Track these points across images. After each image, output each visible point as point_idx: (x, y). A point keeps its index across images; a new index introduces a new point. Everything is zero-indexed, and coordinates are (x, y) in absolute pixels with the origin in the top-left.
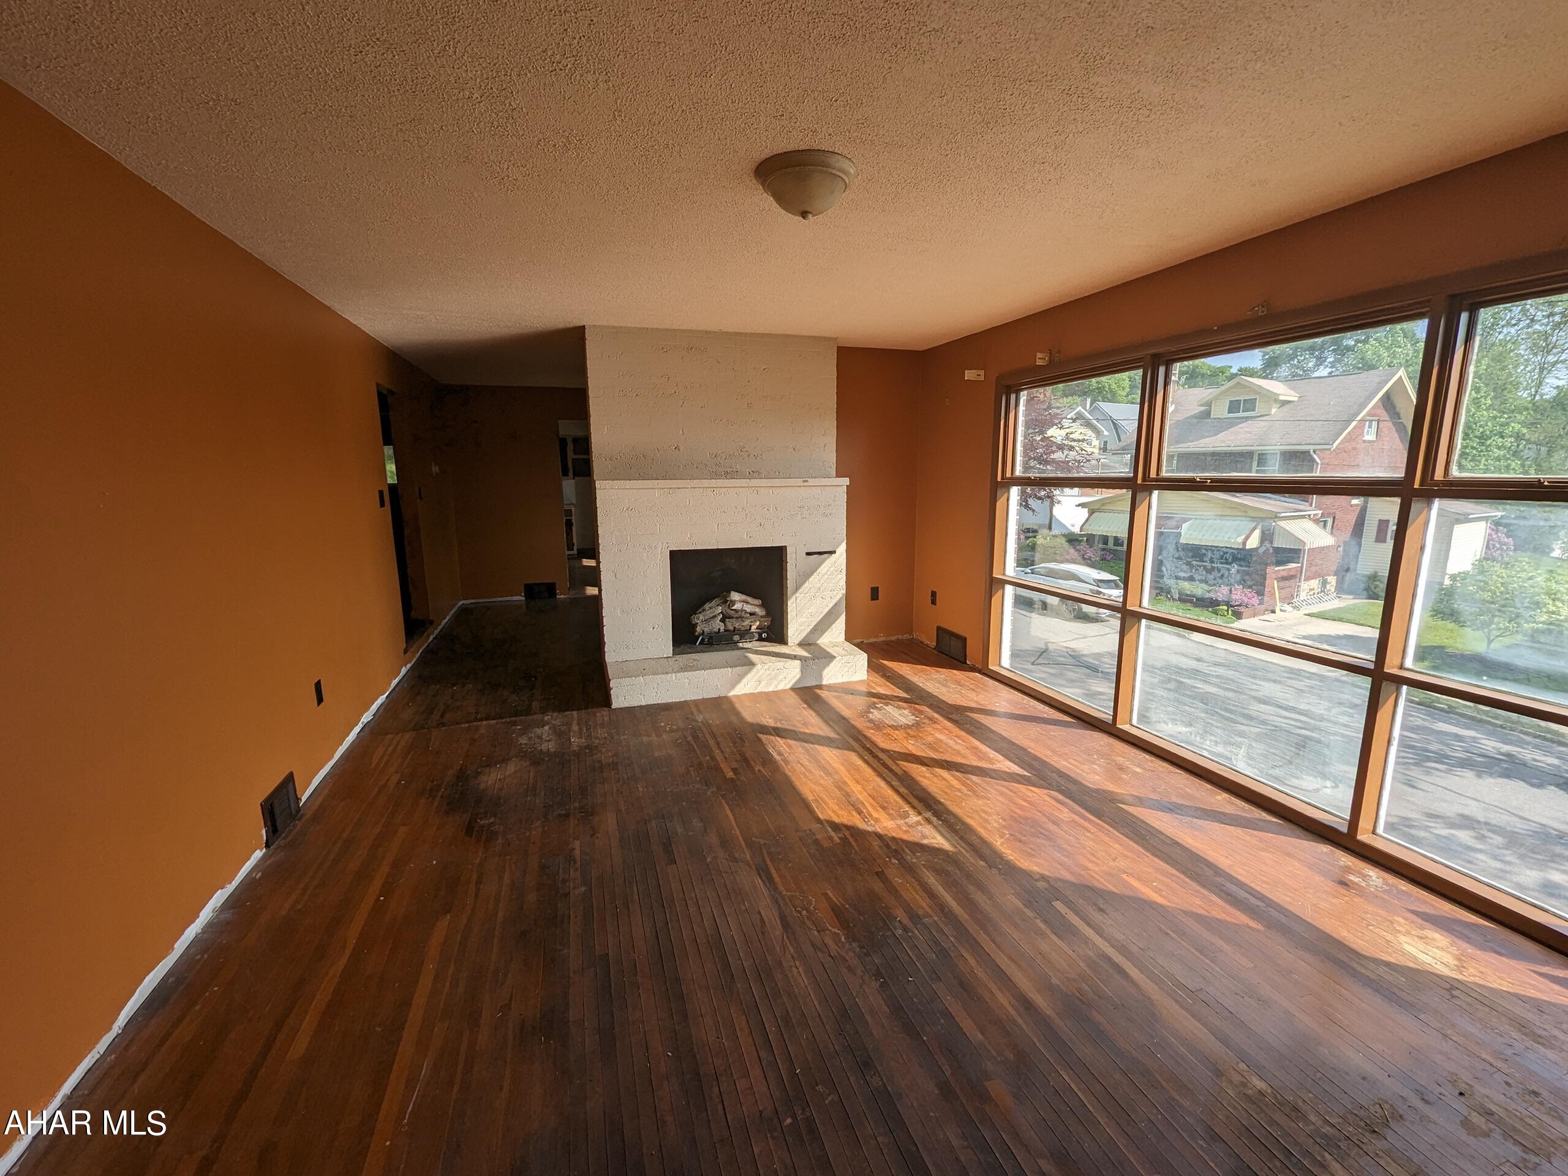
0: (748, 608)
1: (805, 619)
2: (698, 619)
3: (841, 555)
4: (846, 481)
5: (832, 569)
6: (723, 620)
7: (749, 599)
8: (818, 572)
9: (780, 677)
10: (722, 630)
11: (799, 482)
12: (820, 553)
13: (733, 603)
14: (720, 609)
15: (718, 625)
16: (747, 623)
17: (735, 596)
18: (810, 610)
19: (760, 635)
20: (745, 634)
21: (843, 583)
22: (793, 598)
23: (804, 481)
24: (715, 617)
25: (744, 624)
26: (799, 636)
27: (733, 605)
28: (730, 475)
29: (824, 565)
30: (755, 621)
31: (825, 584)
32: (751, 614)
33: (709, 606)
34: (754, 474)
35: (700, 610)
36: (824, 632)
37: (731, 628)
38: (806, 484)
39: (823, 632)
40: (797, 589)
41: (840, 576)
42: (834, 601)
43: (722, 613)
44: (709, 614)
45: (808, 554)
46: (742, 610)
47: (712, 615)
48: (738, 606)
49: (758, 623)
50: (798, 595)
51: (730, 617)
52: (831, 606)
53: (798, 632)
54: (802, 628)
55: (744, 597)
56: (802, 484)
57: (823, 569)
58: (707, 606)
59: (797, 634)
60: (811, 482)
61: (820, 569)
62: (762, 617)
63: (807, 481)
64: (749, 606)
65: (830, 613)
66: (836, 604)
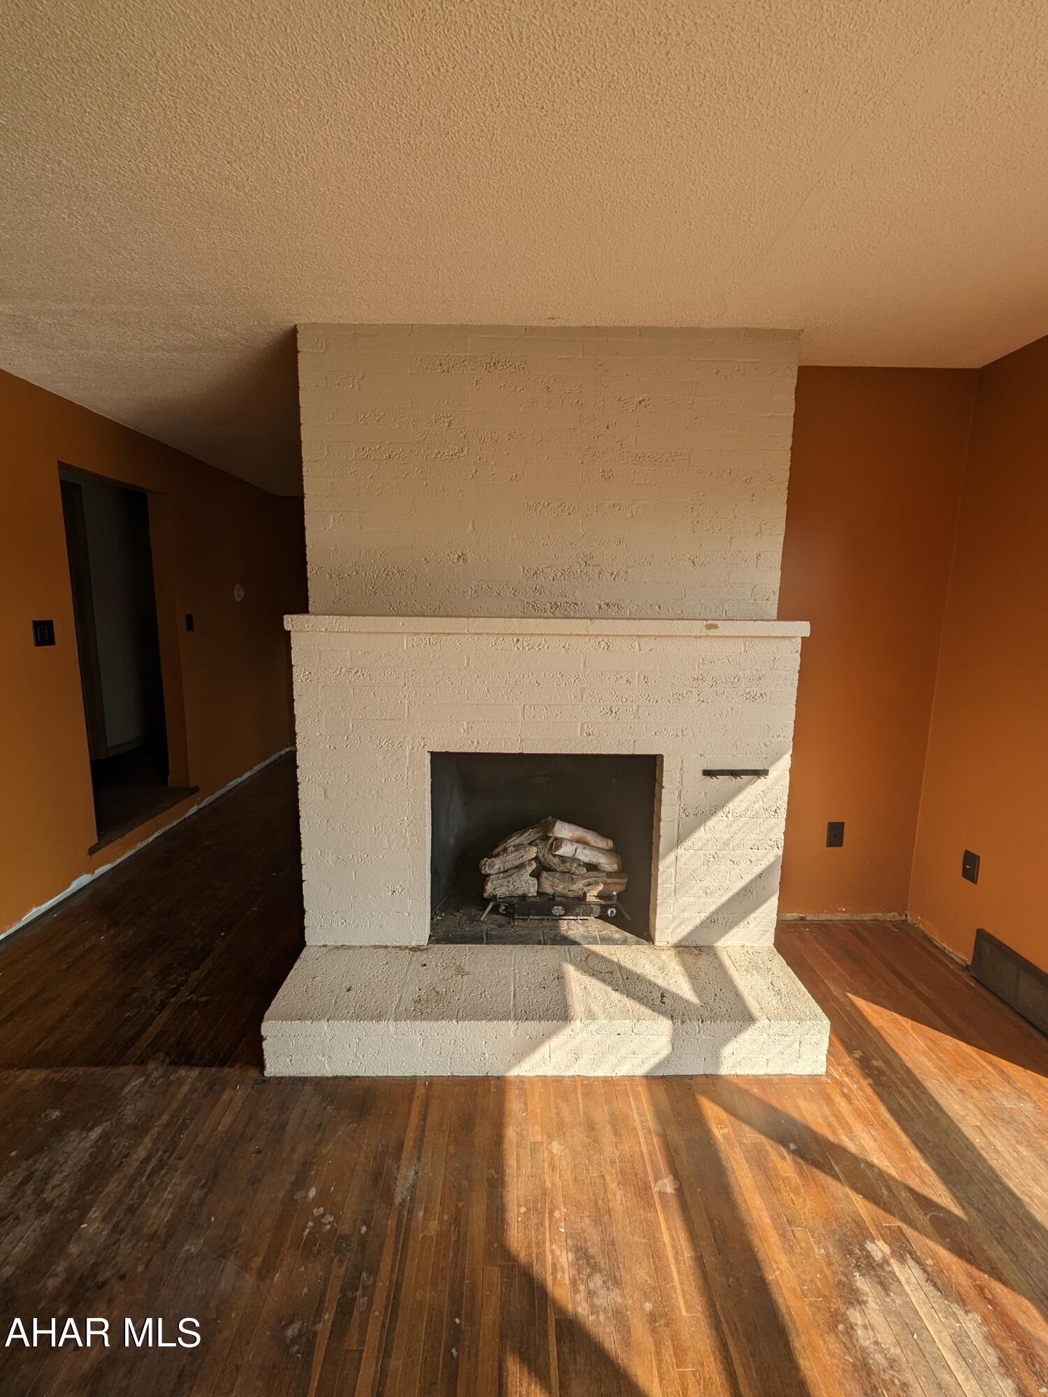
0: (585, 855)
1: (692, 899)
2: (491, 867)
3: (777, 781)
4: (803, 628)
5: (757, 806)
6: (536, 874)
7: (590, 837)
8: (726, 809)
9: (623, 1052)
10: (533, 891)
11: (698, 627)
12: (734, 773)
13: (559, 842)
14: (533, 852)
15: (526, 885)
16: (578, 886)
17: (563, 830)
18: (706, 883)
19: (604, 908)
20: (575, 905)
21: (779, 834)
22: (671, 857)
23: (709, 627)
24: (521, 866)
25: (574, 887)
26: (678, 931)
27: (558, 847)
28: (562, 610)
29: (740, 797)
30: (597, 883)
31: (740, 835)
32: (591, 867)
33: (517, 842)
34: (609, 610)
35: (499, 849)
36: (731, 928)
37: (549, 890)
38: (712, 632)
39: (729, 926)
40: (679, 841)
41: (773, 821)
42: (757, 870)
43: (536, 859)
44: (511, 859)
45: (708, 773)
46: (574, 859)
47: (517, 863)
48: (566, 850)
49: (601, 887)
50: (680, 851)
51: (549, 869)
52: (748, 878)
53: (677, 923)
54: (686, 915)
55: (579, 832)
56: (705, 632)
57: (738, 804)
58: (514, 841)
59: (673, 926)
60: (725, 628)
61: (731, 805)
62: (609, 875)
63: (715, 627)
64: (587, 852)
65: (746, 891)
66: (760, 876)
